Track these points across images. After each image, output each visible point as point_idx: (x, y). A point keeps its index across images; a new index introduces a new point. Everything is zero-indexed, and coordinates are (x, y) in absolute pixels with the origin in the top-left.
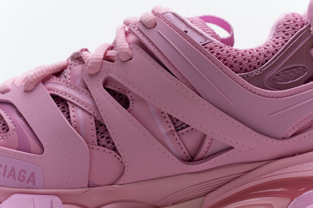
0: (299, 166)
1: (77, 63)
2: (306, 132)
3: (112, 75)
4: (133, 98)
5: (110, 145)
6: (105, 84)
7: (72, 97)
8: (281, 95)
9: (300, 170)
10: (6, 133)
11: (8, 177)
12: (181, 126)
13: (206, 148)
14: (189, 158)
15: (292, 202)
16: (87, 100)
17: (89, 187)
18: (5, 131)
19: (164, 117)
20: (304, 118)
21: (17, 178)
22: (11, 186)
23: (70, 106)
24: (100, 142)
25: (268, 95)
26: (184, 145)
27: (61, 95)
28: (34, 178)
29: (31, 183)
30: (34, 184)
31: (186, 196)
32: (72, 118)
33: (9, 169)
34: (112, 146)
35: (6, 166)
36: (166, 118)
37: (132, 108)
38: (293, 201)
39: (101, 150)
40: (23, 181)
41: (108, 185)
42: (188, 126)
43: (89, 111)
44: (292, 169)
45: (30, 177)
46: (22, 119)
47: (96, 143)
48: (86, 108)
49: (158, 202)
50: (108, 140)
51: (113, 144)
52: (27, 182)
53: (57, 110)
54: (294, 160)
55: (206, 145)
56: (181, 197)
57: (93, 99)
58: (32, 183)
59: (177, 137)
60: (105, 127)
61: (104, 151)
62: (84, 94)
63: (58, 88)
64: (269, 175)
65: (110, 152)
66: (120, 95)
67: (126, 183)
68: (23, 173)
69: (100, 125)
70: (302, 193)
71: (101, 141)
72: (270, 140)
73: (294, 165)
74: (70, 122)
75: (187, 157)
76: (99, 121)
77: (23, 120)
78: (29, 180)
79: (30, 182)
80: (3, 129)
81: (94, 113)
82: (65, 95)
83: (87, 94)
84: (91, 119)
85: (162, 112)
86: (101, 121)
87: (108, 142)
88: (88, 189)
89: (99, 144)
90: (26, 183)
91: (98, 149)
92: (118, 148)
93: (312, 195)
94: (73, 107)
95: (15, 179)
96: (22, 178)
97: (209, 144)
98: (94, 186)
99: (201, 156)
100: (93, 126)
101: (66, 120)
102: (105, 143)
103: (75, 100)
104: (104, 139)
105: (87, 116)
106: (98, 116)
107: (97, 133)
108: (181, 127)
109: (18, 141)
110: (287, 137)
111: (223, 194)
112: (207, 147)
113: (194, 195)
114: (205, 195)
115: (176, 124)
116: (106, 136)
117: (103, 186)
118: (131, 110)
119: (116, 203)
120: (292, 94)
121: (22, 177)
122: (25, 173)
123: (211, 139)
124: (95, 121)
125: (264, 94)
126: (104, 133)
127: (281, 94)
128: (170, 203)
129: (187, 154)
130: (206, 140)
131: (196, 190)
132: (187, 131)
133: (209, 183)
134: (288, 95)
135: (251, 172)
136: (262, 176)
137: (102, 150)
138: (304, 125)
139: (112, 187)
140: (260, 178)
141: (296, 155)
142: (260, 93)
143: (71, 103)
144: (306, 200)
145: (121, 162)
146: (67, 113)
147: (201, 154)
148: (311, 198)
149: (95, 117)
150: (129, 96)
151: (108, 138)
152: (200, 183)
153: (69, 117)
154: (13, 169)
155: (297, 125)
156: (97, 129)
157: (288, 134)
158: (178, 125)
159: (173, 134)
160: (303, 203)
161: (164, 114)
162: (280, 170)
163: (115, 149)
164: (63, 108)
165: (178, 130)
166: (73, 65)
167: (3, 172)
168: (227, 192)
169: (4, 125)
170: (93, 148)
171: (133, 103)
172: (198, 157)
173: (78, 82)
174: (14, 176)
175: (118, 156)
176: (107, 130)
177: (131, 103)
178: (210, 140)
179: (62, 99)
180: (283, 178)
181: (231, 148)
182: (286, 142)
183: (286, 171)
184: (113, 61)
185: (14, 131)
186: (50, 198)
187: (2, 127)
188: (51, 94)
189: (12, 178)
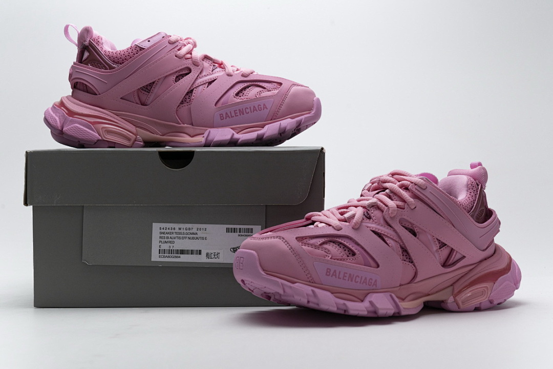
4: (418, 231)
5: (408, 259)
6: (400, 222)
7: (383, 232)
10: (354, 256)
11: (363, 283)
13: (453, 258)
14: (445, 264)
15: (495, 284)
16: (393, 233)
17: (399, 286)
18: (352, 255)
21: (368, 284)
23: (384, 237)
25: (479, 226)
27: (376, 230)
28: (376, 283)
29: (374, 286)
30: (376, 287)
32: (390, 245)
33: (363, 279)
35: (362, 277)
36: (436, 241)
37: (418, 237)
39: (404, 263)
41: (407, 284)
42: (446, 245)
43: (396, 240)
48: (393, 238)
49: (429, 292)
50: (406, 257)
51: (411, 259)
57: (396, 233)
59: (440, 252)
61: (406, 263)
62: (389, 229)
63: (372, 226)
64: (482, 271)
65: (409, 264)
66: (410, 229)
67: (417, 282)
70: (497, 279)
76: (403, 247)
78: (374, 284)
80: (350, 254)
81: (399, 241)
82: (379, 230)
83: (391, 229)
89: (402, 260)
90: (372, 286)
91: (402, 263)
92: (415, 261)
94: (386, 238)
97: (455, 256)
100: (400, 249)
103: (386, 233)
105: (396, 244)
106: (401, 243)
108: (443, 246)
109: (364, 261)
110: (485, 249)
113: (446, 286)
114: (452, 285)
117: (405, 285)
119: (412, 295)
121: (370, 283)
123: (457, 251)
124: (400, 246)
128: (435, 291)
130: (454, 252)
131: (448, 283)
132: (445, 248)
133: (455, 277)
136: (479, 272)
139: (409, 285)
143: (384, 235)
144: (500, 282)
145: (414, 270)
149: (399, 244)
151: (406, 255)
152: (450, 278)
153: (387, 244)
154: (366, 279)
161: (435, 238)
163: (412, 262)
164: (381, 238)
165: (441, 248)
170: (400, 262)
171: (419, 234)
172: (448, 264)
173: (382, 221)
174: (366, 283)
175: (413, 266)
177: (417, 234)
181: (464, 257)
184: (403, 209)
185: (359, 255)
186: (389, 294)
187: (349, 252)
188: (370, 230)
189: (365, 284)
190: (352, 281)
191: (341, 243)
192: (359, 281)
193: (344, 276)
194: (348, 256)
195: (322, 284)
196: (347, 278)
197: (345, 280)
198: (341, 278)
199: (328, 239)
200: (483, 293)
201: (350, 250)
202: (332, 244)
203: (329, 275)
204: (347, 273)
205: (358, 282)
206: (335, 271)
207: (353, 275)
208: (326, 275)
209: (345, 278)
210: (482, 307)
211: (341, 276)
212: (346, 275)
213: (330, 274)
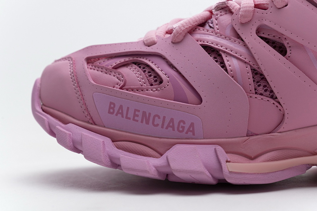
1: (223, 13)
3: (266, 23)
4: (290, 44)
5: (268, 93)
6: (258, 32)
7: (225, 47)
10: (159, 85)
11: (167, 128)
16: (241, 49)
17: (247, 136)
18: (158, 82)
21: (176, 129)
22: (170, 137)
23: (223, 55)
24: (257, 91)
27: (212, 45)
28: (193, 129)
29: (190, 134)
30: (194, 134)
32: (228, 68)
33: (167, 121)
34: (270, 95)
35: (164, 117)
37: (289, 55)
39: (259, 98)
40: (182, 131)
41: (266, 134)
43: (244, 59)
45: (190, 128)
46: (174, 70)
47: (254, 91)
48: (240, 57)
50: (265, 89)
51: (272, 91)
52: (187, 133)
53: (209, 59)
57: (248, 48)
58: (191, 133)
60: (261, 75)
61: (262, 99)
62: (236, 44)
63: (207, 38)
65: (268, 100)
67: (285, 130)
68: (182, 124)
71: (257, 89)
74: (227, 71)
76: (254, 70)
77: (175, 71)
78: (189, 130)
79: (189, 132)
80: (156, 81)
81: (250, 62)
82: (217, 45)
83: (239, 43)
84: (247, 67)
86: (257, 69)
87: (266, 91)
88: (247, 138)
89: (256, 93)
90: (186, 133)
91: (256, 98)
92: (278, 95)
94: (226, 57)
95: (174, 130)
96: (181, 129)
98: (251, 135)
100: (250, 75)
101: (222, 69)
102: (262, 91)
103: (228, 50)
104: (261, 87)
105: (243, 65)
106: (254, 65)
107: (254, 81)
109: (174, 92)
116: (263, 84)
117: (262, 134)
118: (289, 57)
119: (275, 151)
121: (181, 128)
124: (251, 69)
126: (261, 82)
137: (260, 98)
139: (271, 135)
143: (224, 52)
145: (279, 110)
146: (219, 62)
149: (250, 66)
150: (285, 43)
151: (265, 86)
153: (224, 66)
154: (172, 120)
156: (253, 77)
163: (273, 97)
164: (215, 58)
166: (219, 15)
167: (161, 123)
169: (155, 77)
170: (251, 97)
171: (291, 50)
173: (228, 32)
174: (173, 127)
175: (277, 104)
176: (262, 79)
177: (288, 50)
179: (212, 49)
184: (265, 9)
185: (168, 82)
186: (213, 147)
187: (153, 79)
188: (201, 45)
189: (170, 129)
190: (147, 123)
191: (148, 66)
192: (161, 124)
193: (135, 115)
194: (152, 85)
195: (104, 127)
196: (139, 119)
197: (137, 121)
198: (129, 119)
199: (131, 59)
201: (157, 76)
202: (135, 66)
203: (112, 113)
204: (139, 111)
205: (158, 125)
206: (121, 107)
207: (150, 114)
208: (109, 112)
209: (136, 118)
211: (131, 115)
212: (137, 113)
213: (114, 110)
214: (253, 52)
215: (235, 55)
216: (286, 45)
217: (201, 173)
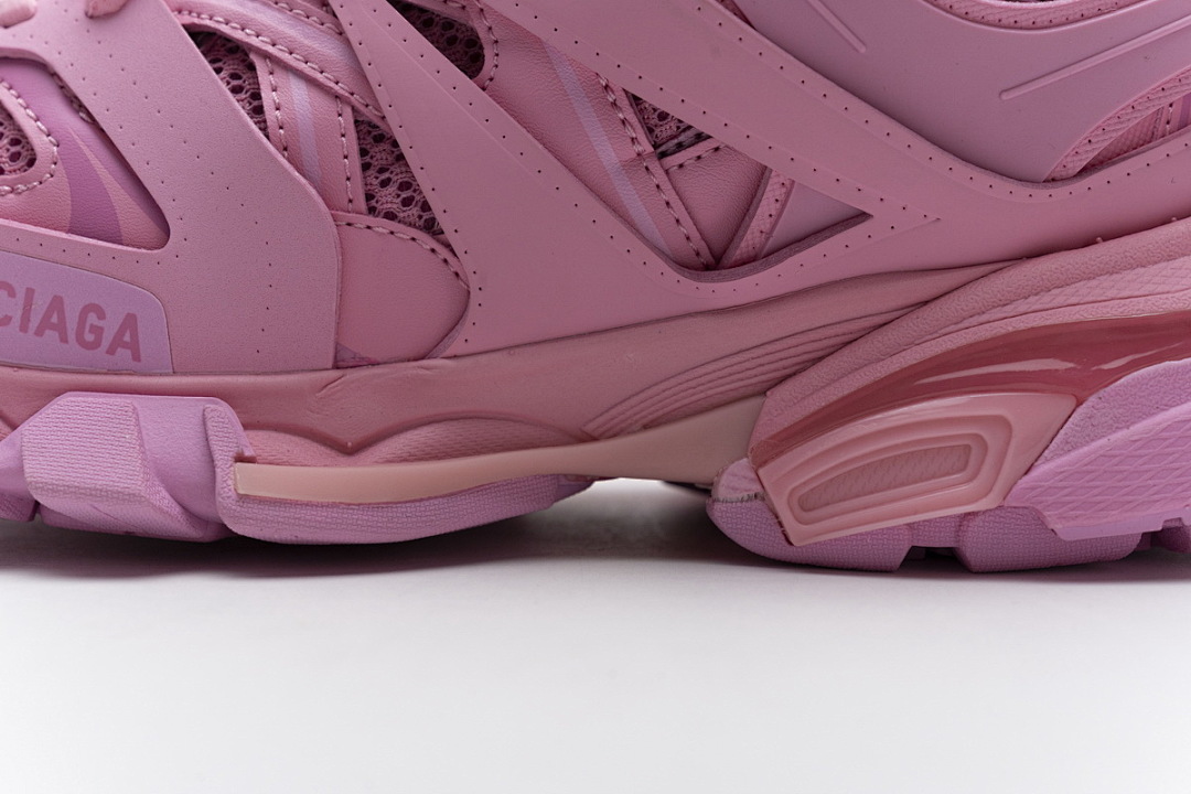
0: (1105, 281)
2: (1133, 156)
4: (498, 34)
5: (414, 211)
7: (268, 37)
8: (1044, 18)
9: (1110, 294)
10: (25, 170)
11: (39, 332)
12: (673, 137)
13: (769, 220)
14: (706, 256)
15: (1080, 410)
16: (327, 48)
17: (336, 367)
18: (21, 163)
19: (614, 104)
20: (1127, 103)
21: (72, 336)
22: (51, 366)
23: (261, 68)
24: (377, 202)
25: (997, 17)
26: (686, 209)
27: (225, 29)
28: (134, 336)
29: (124, 354)
30: (137, 357)
31: (693, 395)
32: (271, 115)
33: (40, 306)
34: (420, 217)
35: (30, 293)
36: (620, 109)
37: (492, 74)
38: (1084, 405)
39: (380, 230)
40: (95, 345)
41: (409, 361)
42: (700, 137)
43: (332, 85)
44: (1083, 290)
45: (121, 332)
46: (82, 118)
47: (362, 204)
48: (319, 77)
49: (591, 421)
50: (404, 195)
51: (426, 207)
52: (111, 351)
53: (211, 83)
54: (1090, 259)
55: (767, 206)
56: (676, 401)
57: (348, 42)
58: (129, 352)
59: (660, 178)
60: (395, 144)
61: (392, 233)
62: (311, 25)
63: (214, 1)
64: (996, 313)
65: (413, 239)
66: (449, 24)
67: (472, 351)
68: (92, 319)
69: (375, 139)
70: (1116, 377)
71: (378, 196)
72: (1003, 186)
73: (1089, 279)
74: (264, 130)
75: (698, 254)
76: (370, 124)
77: (87, 122)
78: (117, 342)
79: (120, 350)
80: (14, 157)
81: (352, 94)
82: (243, 30)
83: (322, 24)
84: (340, 115)
85: (607, 87)
86: (379, 123)
87: (407, 202)
88: (335, 374)
89: (372, 210)
90: (107, 352)
91: (369, 227)
92: (444, 222)
93: (1151, 383)
94: (271, 73)
95: (64, 340)
96: (89, 337)
97: (778, 205)
98: (355, 363)
99: (751, 248)
100: (351, 143)
101: (250, 122)
102: (395, 206)
103: (280, 47)
104: (392, 189)
105: (326, 106)
106: (367, 106)
107: (366, 167)
108: (676, 141)
109: (72, 201)
110: (1064, 174)
111: (828, 385)
112: (771, 216)
113: (721, 393)
114: (763, 393)
115: (657, 131)
116: (397, 179)
117: (392, 363)
118: (491, 79)
119: (436, 425)
120: (1085, 13)
121: (90, 331)
122: (101, 316)
123: (787, 183)
124: (356, 122)
125: (983, 13)
126: (392, 168)
127: (1044, 12)
128: (636, 421)
129: (697, 243)
130: (769, 188)
131: (731, 375)
132: (699, 157)
133: (778, 346)
134: (1071, 18)
135: (932, 305)
136: (971, 319)
137: (384, 231)
138: (1129, 132)
139: (422, 368)
140: (966, 323)
141: (1096, 243)
142: (970, 11)
143: (266, 56)
144: (1131, 399)
145: (454, 276)
146: (249, 93)
147: (750, 242)
148: (1150, 395)
149: (354, 109)
150: (480, 27)
151: (404, 186)
152: (744, 347)
153: (257, 111)
154: (57, 304)
155: (1100, 131)
156: (363, 152)
157: (1070, 166)
158: (664, 135)
159: (647, 168)
160: (1120, 411)
161: (613, 92)
162: (1036, 294)
163: (431, 227)
164: (234, 76)
165: (663, 155)
167: (20, 313)
168: (845, 379)
169: (15, 142)
170: (349, 224)
171: (497, 55)
172: (738, 252)
174: (61, 329)
175: (443, 253)
176: (401, 157)
177: (488, 53)
178: (784, 190)
179: (229, 45)
180: (1048, 323)
181: (861, 217)
182: (1060, 192)
183: (1060, 300)
185: (55, 164)
186: (196, 405)
187: (8, 150)
188: (186, 27)
189: (51, 336)
192: (17, 316)
200: (962, 456)
201: (20, 138)
205: (7, 320)
210: (972, 552)
214: (363, 58)
215: (302, 66)
216: (482, 34)
217: (131, 498)
